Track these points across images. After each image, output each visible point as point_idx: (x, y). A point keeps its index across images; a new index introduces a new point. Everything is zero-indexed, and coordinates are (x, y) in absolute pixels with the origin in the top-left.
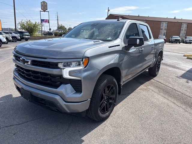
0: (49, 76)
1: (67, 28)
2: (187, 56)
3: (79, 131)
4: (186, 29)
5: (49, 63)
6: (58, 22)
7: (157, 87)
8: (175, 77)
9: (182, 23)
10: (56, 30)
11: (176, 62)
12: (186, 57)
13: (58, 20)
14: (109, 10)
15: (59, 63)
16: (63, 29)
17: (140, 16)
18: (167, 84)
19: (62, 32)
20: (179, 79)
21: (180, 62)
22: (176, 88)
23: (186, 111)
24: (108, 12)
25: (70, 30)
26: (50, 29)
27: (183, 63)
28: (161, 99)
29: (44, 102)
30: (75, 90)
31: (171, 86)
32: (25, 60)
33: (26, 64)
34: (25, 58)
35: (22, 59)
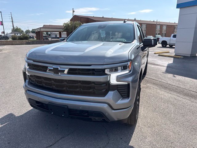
0: (93, 85)
1: (24, 31)
2: (157, 53)
3: (122, 139)
4: (146, 29)
5: (93, 70)
6: (13, 24)
7: (154, 84)
8: (162, 74)
9: (142, 23)
10: (11, 33)
11: (152, 59)
12: (158, 55)
13: (12, 22)
14: (74, 11)
15: (106, 69)
16: (19, 32)
17: (104, 17)
18: (160, 80)
19: (21, 36)
20: (166, 74)
21: (155, 59)
22: (169, 82)
23: (192, 102)
24: (73, 13)
25: (27, 32)
26: (4, 32)
27: (158, 60)
28: (166, 94)
29: (87, 114)
30: (121, 95)
31: (165, 82)
32: (59, 69)
33: (60, 74)
34: (59, 67)
35: (53, 69)
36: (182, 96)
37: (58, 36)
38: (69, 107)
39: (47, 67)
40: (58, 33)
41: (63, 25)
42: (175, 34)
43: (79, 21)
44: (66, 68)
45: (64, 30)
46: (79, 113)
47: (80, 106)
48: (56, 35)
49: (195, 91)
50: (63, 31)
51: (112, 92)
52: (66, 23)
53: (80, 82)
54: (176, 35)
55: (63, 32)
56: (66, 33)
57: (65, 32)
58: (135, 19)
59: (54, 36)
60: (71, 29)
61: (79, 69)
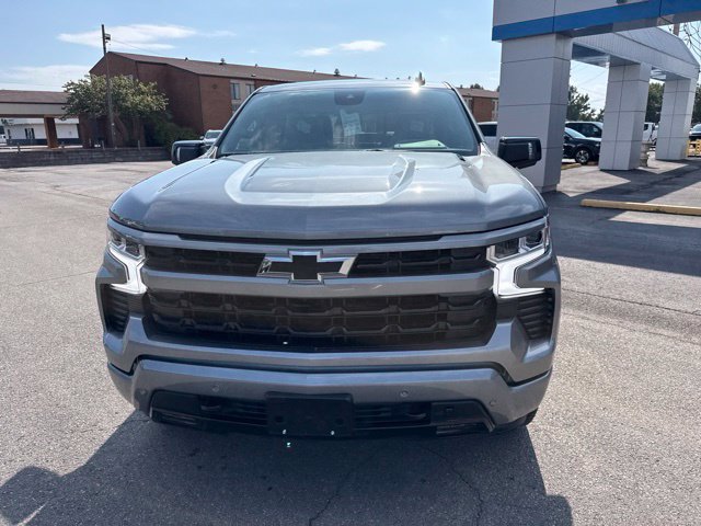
0: (443, 306)
3: (513, 479)
15: (488, 246)
23: (631, 330)
29: (424, 415)
32: (319, 260)
33: (319, 277)
34: (318, 254)
35: (290, 260)
36: (593, 317)
37: (41, 134)
38: (357, 400)
39: (261, 256)
40: (41, 121)
41: (63, 90)
42: (495, 123)
43: (132, 77)
44: (349, 255)
45: (71, 110)
46: (389, 414)
47: (400, 388)
48: (30, 132)
49: (617, 296)
50: (64, 112)
51: (509, 325)
52: (76, 82)
53: (393, 300)
54: (495, 126)
55: (63, 118)
56: (76, 121)
57: (73, 116)
58: (337, 71)
59: (20, 135)
60: (101, 105)
61: (393, 255)
